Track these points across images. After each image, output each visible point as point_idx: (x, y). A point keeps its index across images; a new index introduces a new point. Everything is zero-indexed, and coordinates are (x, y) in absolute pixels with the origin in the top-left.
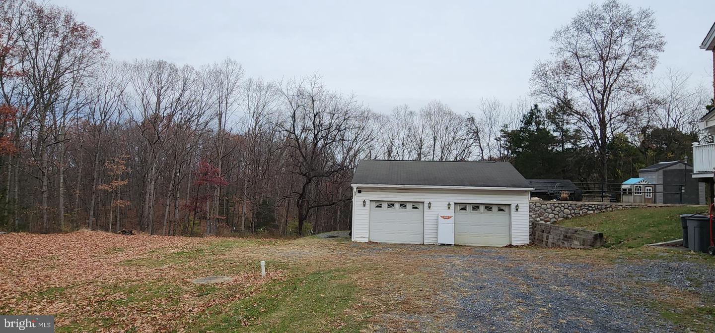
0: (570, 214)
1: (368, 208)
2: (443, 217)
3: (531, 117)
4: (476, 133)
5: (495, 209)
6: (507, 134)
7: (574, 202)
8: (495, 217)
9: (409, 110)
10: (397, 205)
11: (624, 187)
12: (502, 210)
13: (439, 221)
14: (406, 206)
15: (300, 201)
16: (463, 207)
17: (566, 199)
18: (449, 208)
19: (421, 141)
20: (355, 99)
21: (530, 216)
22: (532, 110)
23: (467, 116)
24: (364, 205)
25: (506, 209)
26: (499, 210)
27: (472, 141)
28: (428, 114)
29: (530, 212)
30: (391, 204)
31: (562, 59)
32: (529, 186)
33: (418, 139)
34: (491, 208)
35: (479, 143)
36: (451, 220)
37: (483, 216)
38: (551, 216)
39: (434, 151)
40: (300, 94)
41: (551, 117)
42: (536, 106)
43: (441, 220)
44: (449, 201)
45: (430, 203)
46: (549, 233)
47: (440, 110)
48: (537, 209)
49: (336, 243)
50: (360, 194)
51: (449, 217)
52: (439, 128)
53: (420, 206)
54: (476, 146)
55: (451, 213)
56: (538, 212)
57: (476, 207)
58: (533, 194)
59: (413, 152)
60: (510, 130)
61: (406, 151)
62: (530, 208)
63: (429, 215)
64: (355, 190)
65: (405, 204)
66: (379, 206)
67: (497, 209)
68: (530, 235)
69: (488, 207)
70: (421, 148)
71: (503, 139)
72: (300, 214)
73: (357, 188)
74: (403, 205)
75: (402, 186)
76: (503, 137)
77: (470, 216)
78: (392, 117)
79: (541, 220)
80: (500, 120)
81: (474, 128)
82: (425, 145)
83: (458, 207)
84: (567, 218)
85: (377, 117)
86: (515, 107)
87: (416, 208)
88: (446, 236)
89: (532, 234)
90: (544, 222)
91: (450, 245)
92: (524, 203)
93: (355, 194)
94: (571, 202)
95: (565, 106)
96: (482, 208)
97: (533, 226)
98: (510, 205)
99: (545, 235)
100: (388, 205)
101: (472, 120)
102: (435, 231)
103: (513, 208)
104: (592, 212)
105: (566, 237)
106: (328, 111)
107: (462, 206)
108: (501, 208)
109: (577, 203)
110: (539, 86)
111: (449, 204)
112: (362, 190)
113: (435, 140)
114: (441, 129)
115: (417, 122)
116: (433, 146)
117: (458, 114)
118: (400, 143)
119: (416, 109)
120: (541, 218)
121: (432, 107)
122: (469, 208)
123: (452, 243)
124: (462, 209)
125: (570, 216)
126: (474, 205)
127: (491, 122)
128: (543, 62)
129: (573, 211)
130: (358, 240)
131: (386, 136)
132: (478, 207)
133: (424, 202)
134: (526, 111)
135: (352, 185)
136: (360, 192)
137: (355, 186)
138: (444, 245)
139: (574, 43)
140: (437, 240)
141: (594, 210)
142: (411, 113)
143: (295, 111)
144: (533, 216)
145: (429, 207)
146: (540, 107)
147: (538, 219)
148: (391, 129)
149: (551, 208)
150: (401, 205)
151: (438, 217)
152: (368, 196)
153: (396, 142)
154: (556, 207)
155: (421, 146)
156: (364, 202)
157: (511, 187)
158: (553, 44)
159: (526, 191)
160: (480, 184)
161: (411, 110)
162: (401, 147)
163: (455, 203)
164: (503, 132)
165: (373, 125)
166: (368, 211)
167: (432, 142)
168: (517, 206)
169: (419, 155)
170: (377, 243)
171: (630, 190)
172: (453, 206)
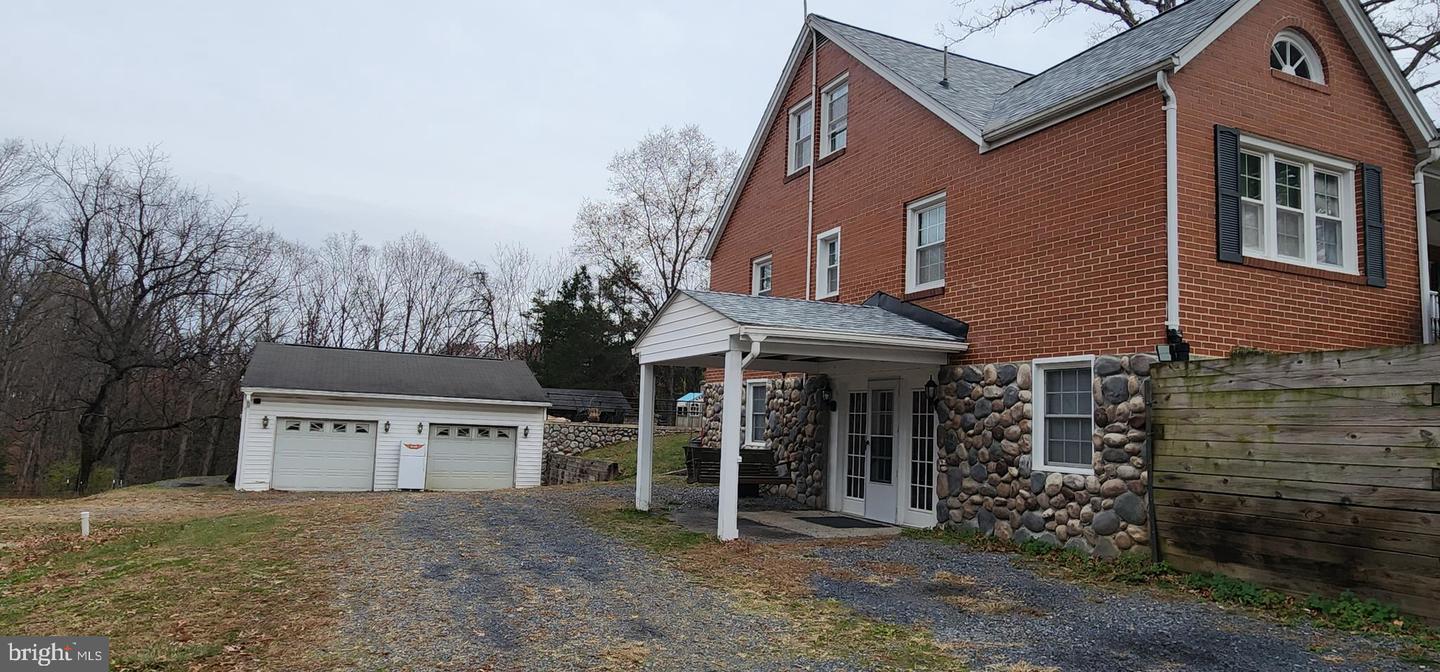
0: (600, 442)
1: (273, 431)
2: (409, 446)
3: (575, 286)
4: (489, 301)
5: (494, 433)
6: (541, 307)
7: (606, 425)
8: (493, 446)
9: (360, 243)
10: (328, 427)
11: (679, 405)
12: (505, 436)
13: (402, 453)
14: (344, 427)
15: (89, 420)
16: (444, 430)
17: (594, 420)
18: (420, 432)
19: (382, 305)
20: (241, 211)
21: (544, 444)
22: (576, 275)
23: (473, 269)
24: (265, 426)
25: (510, 433)
26: (499, 436)
27: (479, 315)
28: (400, 257)
29: (544, 438)
30: (317, 425)
31: (623, 201)
32: (547, 399)
33: (376, 302)
34: (488, 432)
35: (493, 319)
36: (423, 451)
37: (474, 445)
38: (573, 445)
39: (407, 327)
40: (105, 183)
41: (606, 287)
42: (584, 268)
43: (404, 449)
44: (420, 420)
45: (388, 424)
46: (565, 468)
47: (424, 250)
48: (554, 434)
49: (202, 494)
50: (257, 406)
51: (419, 446)
52: (419, 284)
53: (371, 429)
54: (486, 324)
55: (423, 439)
56: (555, 439)
57: (464, 430)
58: (551, 412)
59: (365, 325)
60: (547, 300)
61: (348, 322)
62: (545, 432)
63: (386, 444)
64: (249, 398)
65: (344, 424)
66: (295, 428)
67: (497, 434)
68: (543, 473)
69: (484, 431)
70: (380, 320)
71: (536, 314)
72: (87, 446)
73: (252, 395)
74: (340, 426)
75: (340, 394)
76: (535, 311)
77: (453, 444)
78: (323, 253)
79: (560, 450)
80: (529, 284)
81: (484, 291)
82: (390, 314)
83: (436, 431)
84: (595, 447)
85: (288, 250)
86: (555, 264)
87: (364, 431)
88: (412, 475)
89: (546, 472)
90: (562, 454)
91: (418, 490)
92: (536, 425)
93: (248, 406)
94: (601, 425)
95: (624, 275)
96: (474, 432)
97: (548, 459)
98: (516, 428)
99: (561, 471)
100: (312, 426)
101: (482, 277)
102: (395, 469)
103: (521, 431)
104: (627, 439)
105: (581, 471)
106: (172, 225)
107: (442, 429)
108: (503, 432)
109: (610, 425)
110: (588, 239)
111: (421, 425)
112: (262, 398)
113: (410, 308)
114: (424, 287)
115: (376, 268)
116: (405, 318)
117: (457, 261)
118: (338, 306)
119: (377, 244)
120: (561, 447)
121: (408, 245)
122: (454, 432)
123: (421, 486)
124: (441, 433)
125: (599, 445)
126: (461, 428)
127: (512, 284)
128: (595, 203)
129: (603, 438)
130: (248, 488)
131: (305, 290)
132: (467, 431)
133: (377, 422)
134: (569, 275)
135: (243, 389)
136: (257, 401)
137: (248, 392)
138: (408, 490)
139: (641, 178)
140: (397, 484)
141: (630, 437)
142: (365, 249)
143: (88, 220)
144: (549, 445)
145: (387, 430)
146: (590, 271)
147: (556, 449)
148: (320, 278)
149: (573, 433)
150: (336, 426)
151: (400, 446)
152: (272, 410)
153: (328, 304)
154: (580, 432)
155: (382, 315)
156: (266, 419)
157: (520, 399)
158: (612, 175)
159: (540, 407)
160: (472, 394)
161: (365, 244)
162: (339, 314)
163: (431, 424)
164: (535, 304)
165: (278, 267)
166: (272, 436)
167: (404, 310)
168: (527, 429)
169: (377, 332)
170: (286, 492)
171: (685, 408)
172: (426, 428)
